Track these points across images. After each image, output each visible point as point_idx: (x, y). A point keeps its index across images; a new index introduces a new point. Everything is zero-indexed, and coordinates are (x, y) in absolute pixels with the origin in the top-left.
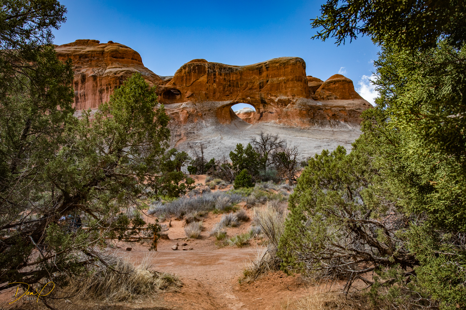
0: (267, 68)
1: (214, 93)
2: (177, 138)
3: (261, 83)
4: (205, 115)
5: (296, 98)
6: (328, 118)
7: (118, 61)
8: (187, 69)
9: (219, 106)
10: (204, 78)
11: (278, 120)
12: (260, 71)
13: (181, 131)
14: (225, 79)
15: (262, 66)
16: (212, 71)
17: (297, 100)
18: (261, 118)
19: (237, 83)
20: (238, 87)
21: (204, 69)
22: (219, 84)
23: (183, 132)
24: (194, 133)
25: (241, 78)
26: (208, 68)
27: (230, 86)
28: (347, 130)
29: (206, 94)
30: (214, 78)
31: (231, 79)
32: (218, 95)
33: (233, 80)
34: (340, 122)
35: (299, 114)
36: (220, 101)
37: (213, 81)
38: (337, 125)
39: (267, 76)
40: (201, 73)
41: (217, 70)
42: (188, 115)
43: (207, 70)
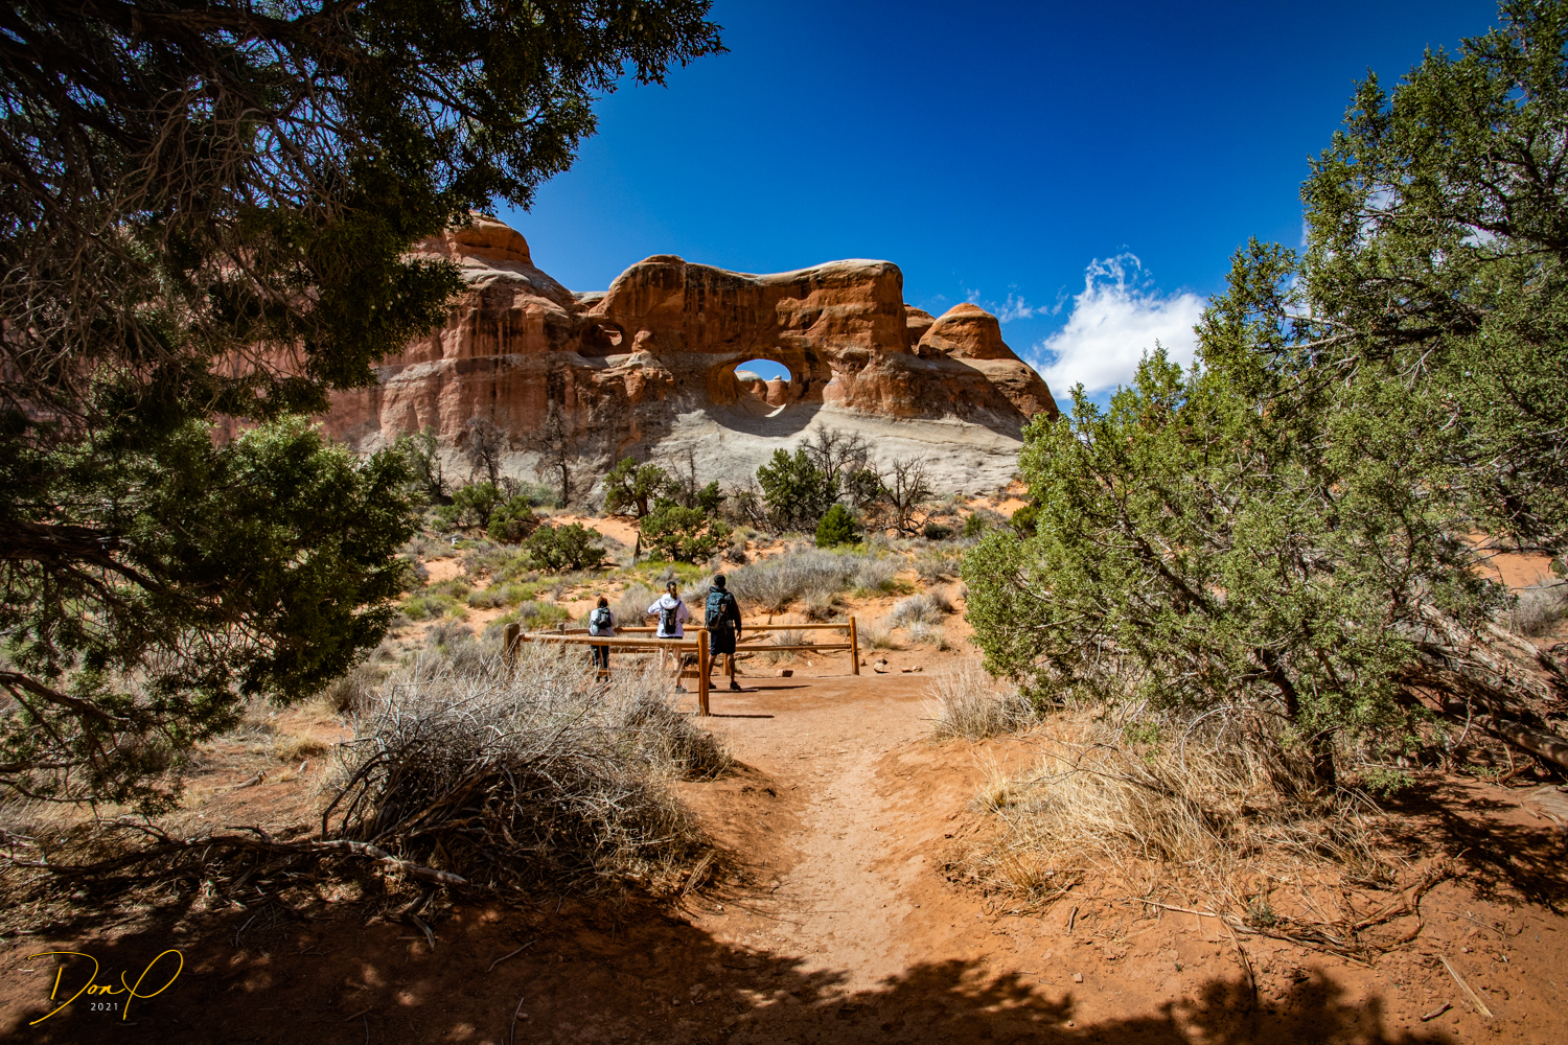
0: (819, 282)
1: (700, 335)
2: (621, 436)
3: (805, 316)
4: (682, 382)
5: (884, 351)
6: (952, 398)
7: (476, 253)
8: (639, 277)
9: (712, 364)
10: (675, 300)
11: (843, 400)
12: (802, 287)
13: (631, 420)
14: (724, 303)
15: (808, 277)
16: (695, 283)
17: (885, 356)
18: (805, 395)
19: (752, 313)
20: (755, 323)
21: (678, 279)
22: (711, 315)
23: (634, 423)
24: (659, 424)
25: (760, 302)
26: (687, 277)
27: (735, 318)
29: (682, 336)
30: (701, 300)
32: (708, 338)
33: (742, 307)
34: (975, 408)
35: (891, 386)
36: (713, 352)
37: (697, 308)
38: (971, 414)
39: (820, 299)
40: (671, 288)
41: (707, 283)
42: (644, 384)
43: (684, 281)
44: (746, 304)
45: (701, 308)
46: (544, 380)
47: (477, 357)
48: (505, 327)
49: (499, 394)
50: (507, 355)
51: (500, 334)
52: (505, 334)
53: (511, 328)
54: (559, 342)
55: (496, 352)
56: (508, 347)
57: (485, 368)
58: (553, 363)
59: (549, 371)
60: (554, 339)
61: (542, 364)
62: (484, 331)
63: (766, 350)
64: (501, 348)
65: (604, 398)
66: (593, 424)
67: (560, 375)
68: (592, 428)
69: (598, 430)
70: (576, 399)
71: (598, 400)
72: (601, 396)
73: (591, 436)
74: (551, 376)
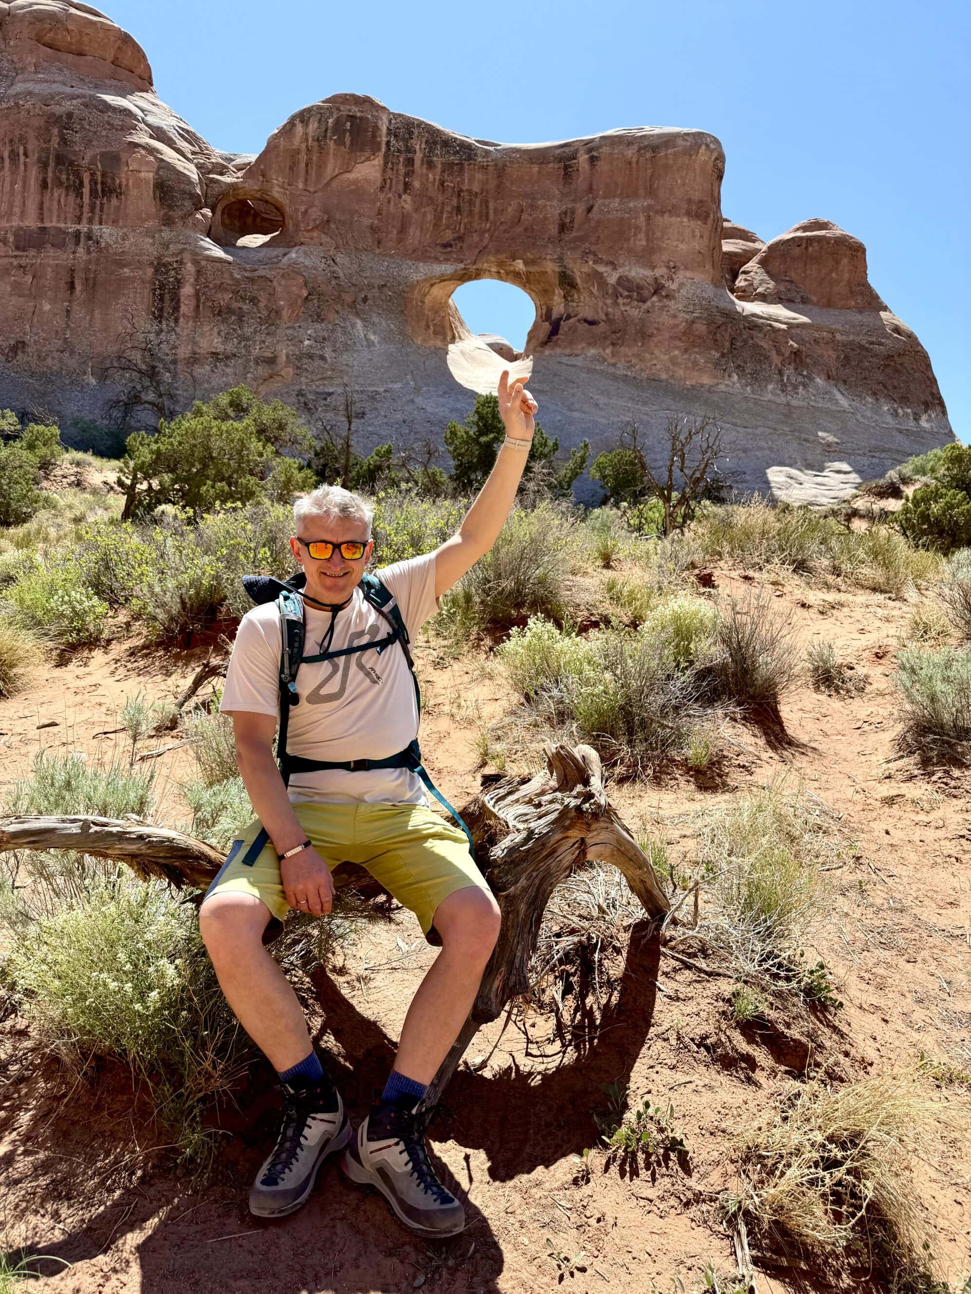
0: (593, 160)
1: (403, 230)
2: (262, 371)
3: (566, 213)
4: (365, 300)
5: (681, 276)
6: (777, 361)
7: (59, 61)
8: (313, 126)
9: (416, 277)
10: (370, 170)
11: (608, 351)
12: (566, 167)
13: (279, 347)
14: (442, 183)
15: (577, 150)
16: (401, 145)
17: (682, 285)
18: (555, 338)
19: (485, 203)
20: (487, 219)
21: (374, 136)
22: (423, 199)
23: (283, 352)
24: (322, 358)
25: (498, 187)
26: (389, 132)
27: (458, 210)
28: (834, 408)
29: (373, 229)
30: (407, 175)
31: (465, 187)
32: (414, 235)
33: (470, 191)
34: (811, 379)
35: (684, 334)
36: (418, 259)
37: (401, 187)
38: (805, 386)
39: (590, 189)
40: (363, 148)
41: (419, 145)
42: (305, 293)
43: (385, 139)
44: (476, 188)
45: (407, 187)
46: (150, 271)
47: (47, 224)
48: (93, 182)
49: (79, 287)
50: (96, 227)
51: (86, 191)
52: (93, 193)
53: (103, 183)
54: (177, 213)
55: (79, 220)
56: (97, 213)
57: (59, 245)
58: (166, 246)
59: (159, 258)
60: (170, 207)
61: (148, 248)
62: (61, 184)
63: (500, 264)
64: (86, 215)
65: (240, 308)
66: (221, 348)
67: (175, 265)
68: (218, 354)
69: (227, 358)
70: (198, 306)
71: (231, 311)
72: (235, 305)
73: (216, 366)
74: (160, 267)
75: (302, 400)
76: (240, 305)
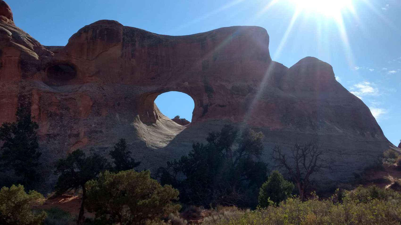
0: (213, 40)
1: (133, 73)
2: (73, 140)
4: (119, 104)
8: (90, 34)
10: (116, 50)
13: (80, 129)
14: (149, 53)
16: (129, 39)
18: (206, 114)
20: (170, 66)
21: (117, 36)
22: (141, 60)
23: (82, 130)
24: (101, 132)
25: (173, 53)
26: (124, 34)
27: (157, 63)
29: (119, 74)
30: (133, 50)
31: (159, 54)
32: (138, 75)
33: (161, 56)
35: (265, 108)
36: (140, 85)
37: (130, 56)
40: (112, 41)
41: (137, 39)
42: (91, 103)
43: (122, 37)
44: (164, 54)
45: (133, 56)
46: (16, 100)
54: (29, 73)
58: (24, 88)
59: (20, 93)
60: (26, 71)
63: (178, 84)
65: (61, 113)
66: (51, 132)
67: (28, 96)
68: (50, 135)
69: (55, 136)
70: (40, 114)
71: (56, 115)
72: (58, 112)
73: (49, 141)
74: (21, 97)
75: (92, 152)
76: (61, 111)
